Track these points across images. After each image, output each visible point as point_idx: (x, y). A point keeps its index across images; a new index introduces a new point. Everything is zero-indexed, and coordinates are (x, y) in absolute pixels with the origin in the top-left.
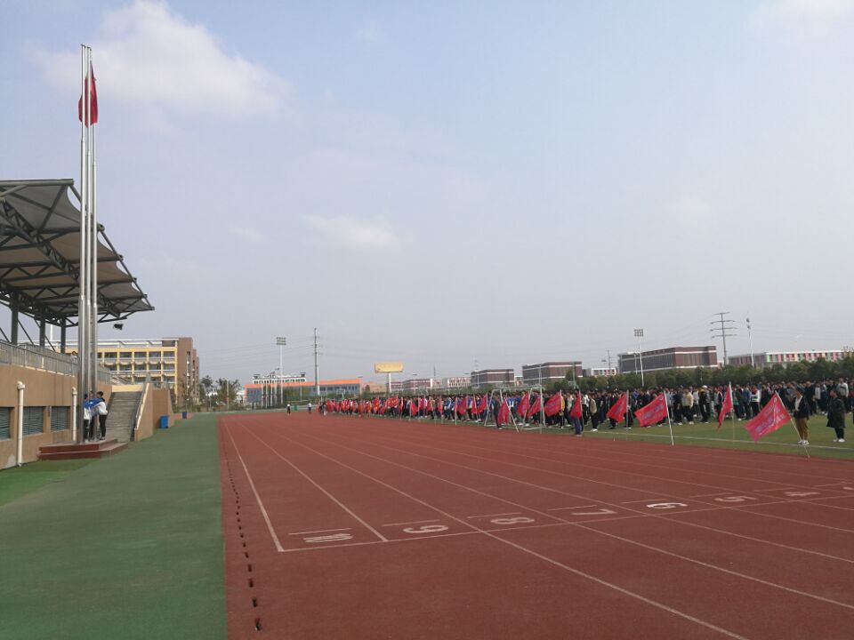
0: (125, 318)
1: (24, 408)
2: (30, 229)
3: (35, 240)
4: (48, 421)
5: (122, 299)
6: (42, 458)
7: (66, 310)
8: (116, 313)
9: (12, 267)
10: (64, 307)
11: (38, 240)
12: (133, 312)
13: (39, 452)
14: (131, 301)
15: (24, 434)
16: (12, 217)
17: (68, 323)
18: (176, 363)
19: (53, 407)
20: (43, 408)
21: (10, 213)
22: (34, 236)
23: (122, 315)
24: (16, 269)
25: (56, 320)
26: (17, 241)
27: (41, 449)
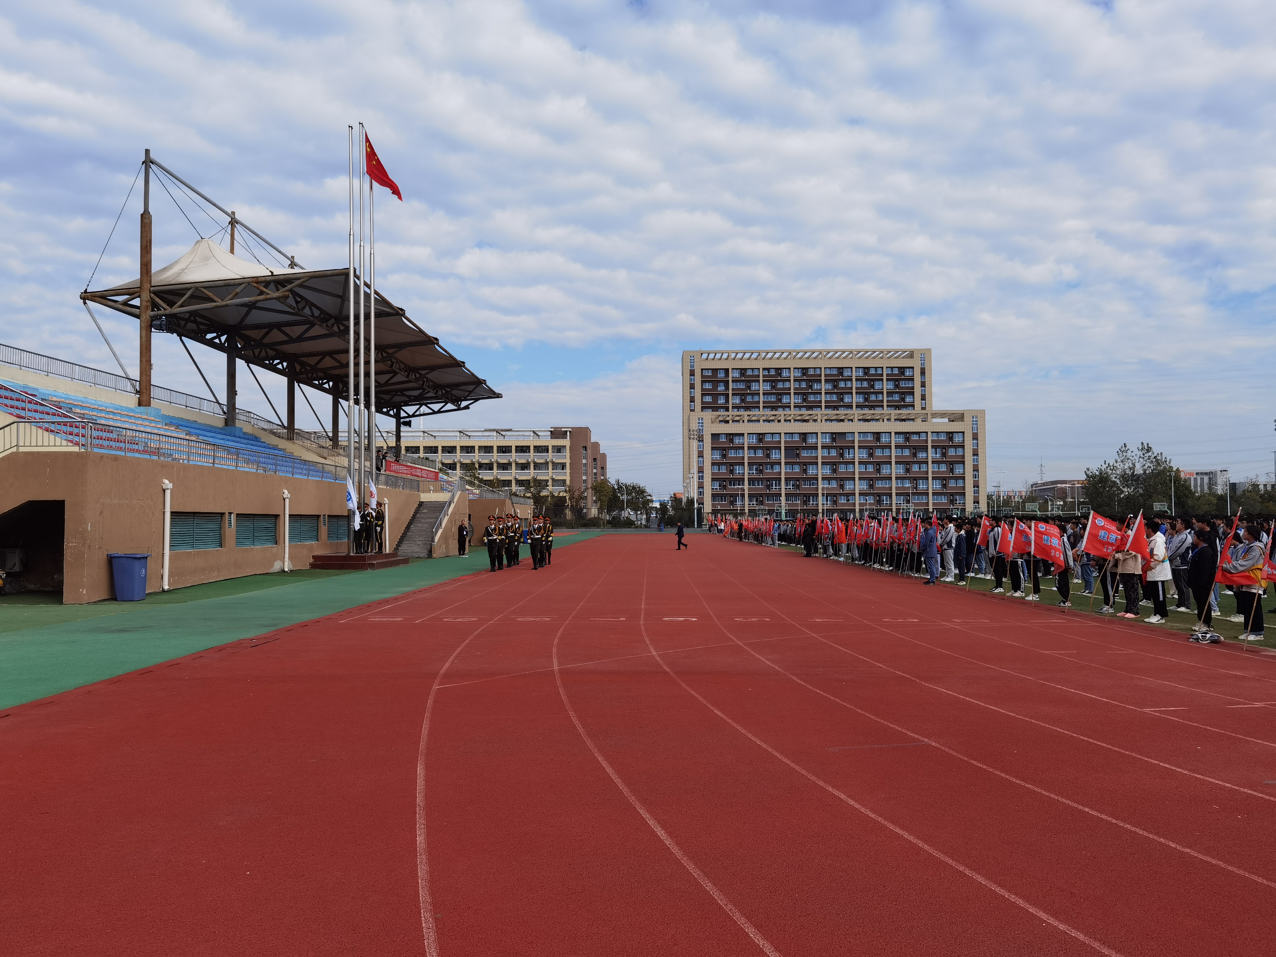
0: (467, 407)
1: (289, 515)
2: (325, 317)
3: (335, 328)
4: (324, 529)
5: (457, 386)
6: (313, 566)
7: (397, 399)
8: (456, 401)
9: (324, 354)
10: (393, 396)
11: (339, 328)
12: (476, 400)
13: (312, 560)
14: (471, 388)
15: (290, 541)
16: (304, 308)
17: (403, 414)
18: (568, 461)
19: (328, 516)
20: (318, 516)
21: (301, 305)
22: (333, 325)
23: (464, 404)
24: (328, 358)
25: (388, 411)
26: (317, 330)
27: (314, 557)
